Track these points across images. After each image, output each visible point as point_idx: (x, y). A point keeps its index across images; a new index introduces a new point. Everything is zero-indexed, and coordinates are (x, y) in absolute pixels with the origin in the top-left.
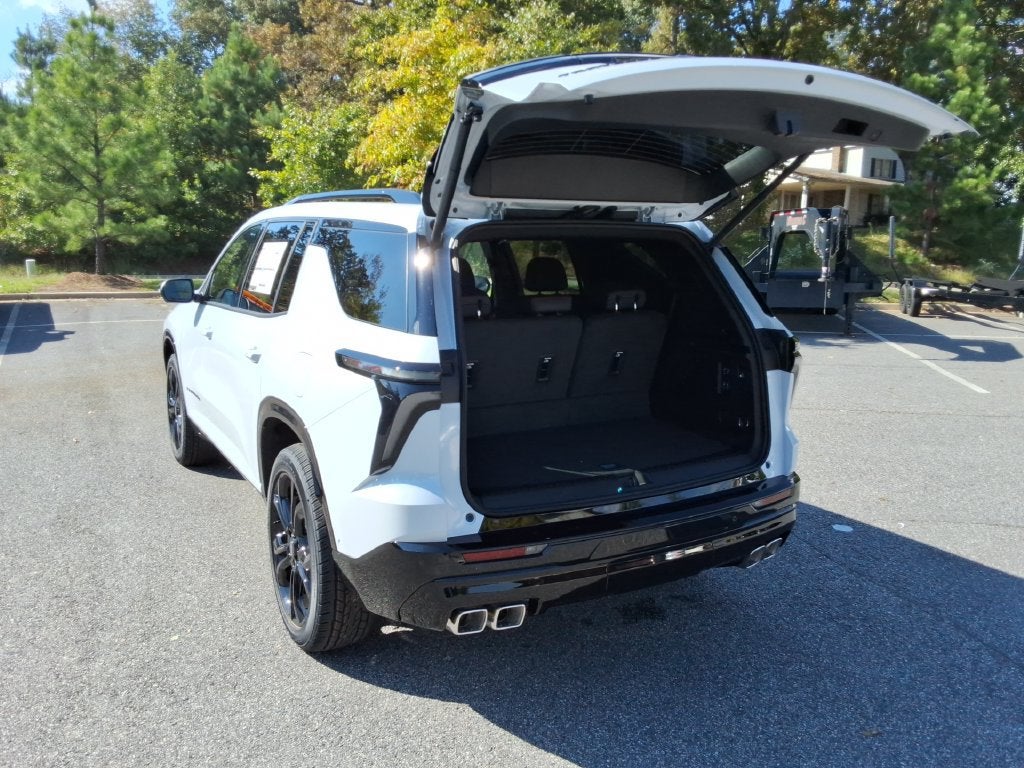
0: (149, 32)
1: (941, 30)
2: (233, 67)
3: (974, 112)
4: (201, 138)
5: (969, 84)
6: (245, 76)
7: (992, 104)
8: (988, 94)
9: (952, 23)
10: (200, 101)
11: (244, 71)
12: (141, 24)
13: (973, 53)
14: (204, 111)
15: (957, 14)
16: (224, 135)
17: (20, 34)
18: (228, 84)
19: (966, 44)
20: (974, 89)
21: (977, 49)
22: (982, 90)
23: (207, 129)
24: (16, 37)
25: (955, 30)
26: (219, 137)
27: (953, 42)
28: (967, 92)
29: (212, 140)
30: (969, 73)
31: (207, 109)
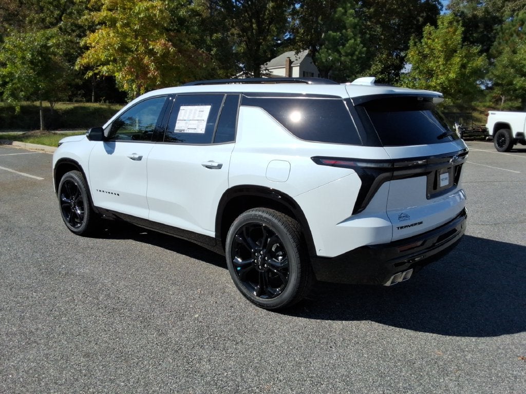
1: (340, 11)
3: (356, 51)
5: (353, 37)
7: (363, 47)
8: (361, 42)
9: (345, 8)
13: (355, 23)
15: (346, 4)
19: (352, 19)
20: (355, 40)
21: (356, 21)
22: (359, 40)
25: (346, 12)
27: (346, 17)
28: (352, 41)
30: (352, 32)
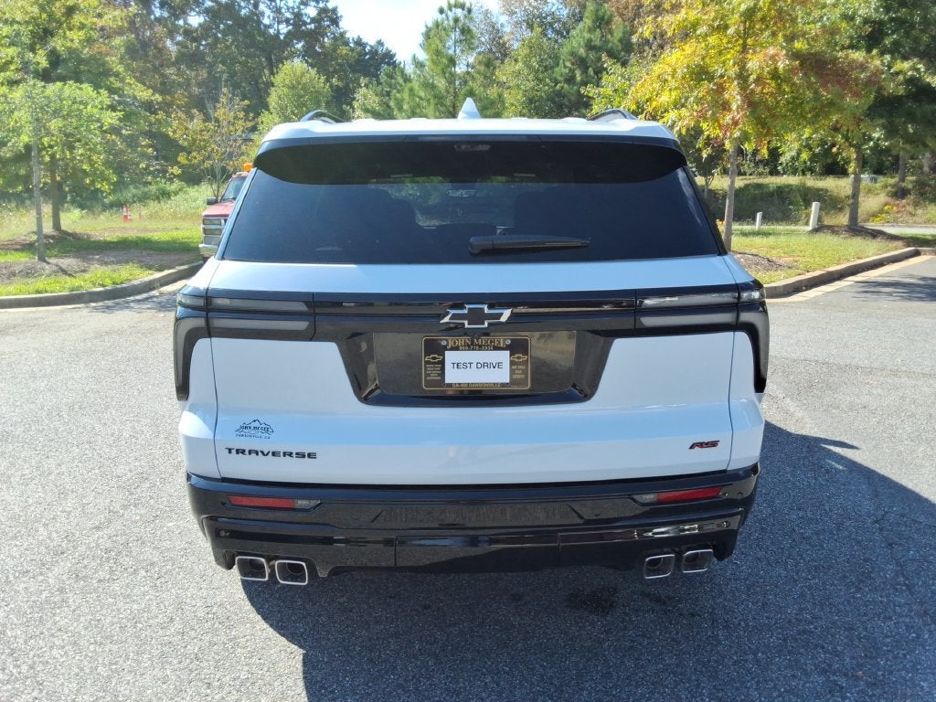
0: (541, 13)
2: (587, 36)
4: (554, 102)
6: (597, 43)
10: (556, 69)
11: (596, 38)
12: (534, 7)
14: (559, 78)
16: (573, 98)
17: (427, 27)
18: (582, 51)
23: (559, 94)
24: (424, 30)
26: (569, 100)
29: (564, 104)
31: (561, 75)
